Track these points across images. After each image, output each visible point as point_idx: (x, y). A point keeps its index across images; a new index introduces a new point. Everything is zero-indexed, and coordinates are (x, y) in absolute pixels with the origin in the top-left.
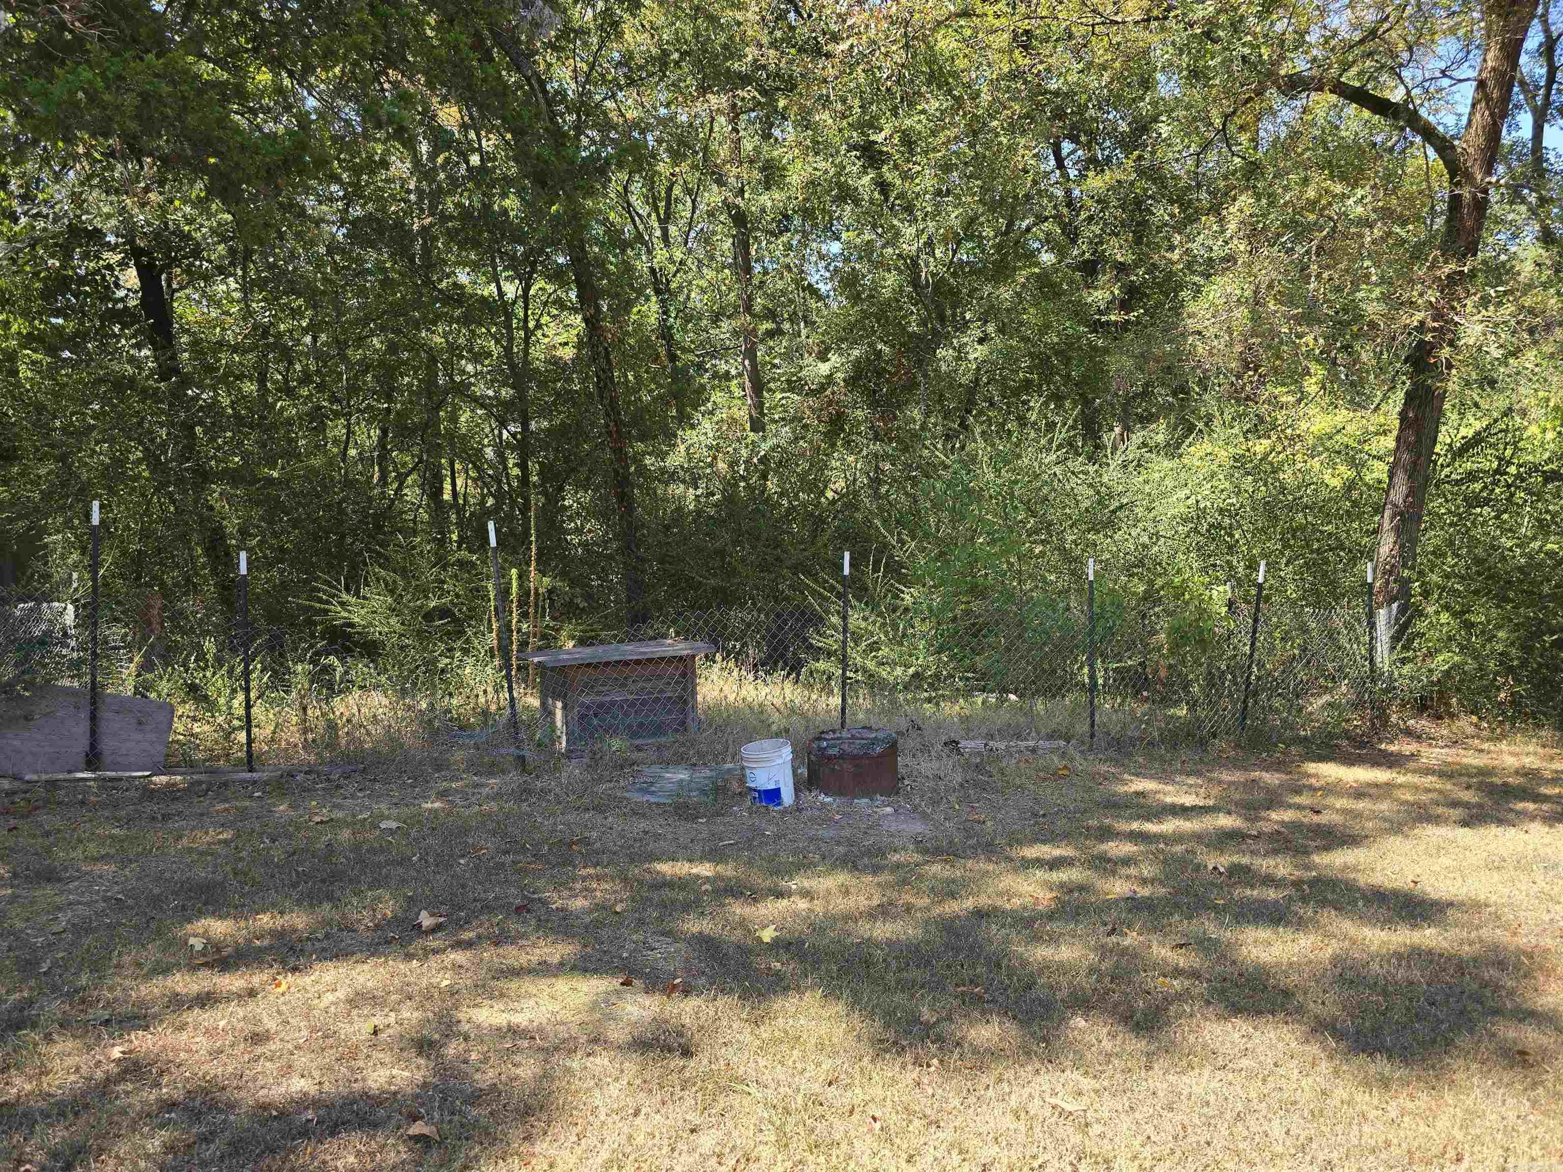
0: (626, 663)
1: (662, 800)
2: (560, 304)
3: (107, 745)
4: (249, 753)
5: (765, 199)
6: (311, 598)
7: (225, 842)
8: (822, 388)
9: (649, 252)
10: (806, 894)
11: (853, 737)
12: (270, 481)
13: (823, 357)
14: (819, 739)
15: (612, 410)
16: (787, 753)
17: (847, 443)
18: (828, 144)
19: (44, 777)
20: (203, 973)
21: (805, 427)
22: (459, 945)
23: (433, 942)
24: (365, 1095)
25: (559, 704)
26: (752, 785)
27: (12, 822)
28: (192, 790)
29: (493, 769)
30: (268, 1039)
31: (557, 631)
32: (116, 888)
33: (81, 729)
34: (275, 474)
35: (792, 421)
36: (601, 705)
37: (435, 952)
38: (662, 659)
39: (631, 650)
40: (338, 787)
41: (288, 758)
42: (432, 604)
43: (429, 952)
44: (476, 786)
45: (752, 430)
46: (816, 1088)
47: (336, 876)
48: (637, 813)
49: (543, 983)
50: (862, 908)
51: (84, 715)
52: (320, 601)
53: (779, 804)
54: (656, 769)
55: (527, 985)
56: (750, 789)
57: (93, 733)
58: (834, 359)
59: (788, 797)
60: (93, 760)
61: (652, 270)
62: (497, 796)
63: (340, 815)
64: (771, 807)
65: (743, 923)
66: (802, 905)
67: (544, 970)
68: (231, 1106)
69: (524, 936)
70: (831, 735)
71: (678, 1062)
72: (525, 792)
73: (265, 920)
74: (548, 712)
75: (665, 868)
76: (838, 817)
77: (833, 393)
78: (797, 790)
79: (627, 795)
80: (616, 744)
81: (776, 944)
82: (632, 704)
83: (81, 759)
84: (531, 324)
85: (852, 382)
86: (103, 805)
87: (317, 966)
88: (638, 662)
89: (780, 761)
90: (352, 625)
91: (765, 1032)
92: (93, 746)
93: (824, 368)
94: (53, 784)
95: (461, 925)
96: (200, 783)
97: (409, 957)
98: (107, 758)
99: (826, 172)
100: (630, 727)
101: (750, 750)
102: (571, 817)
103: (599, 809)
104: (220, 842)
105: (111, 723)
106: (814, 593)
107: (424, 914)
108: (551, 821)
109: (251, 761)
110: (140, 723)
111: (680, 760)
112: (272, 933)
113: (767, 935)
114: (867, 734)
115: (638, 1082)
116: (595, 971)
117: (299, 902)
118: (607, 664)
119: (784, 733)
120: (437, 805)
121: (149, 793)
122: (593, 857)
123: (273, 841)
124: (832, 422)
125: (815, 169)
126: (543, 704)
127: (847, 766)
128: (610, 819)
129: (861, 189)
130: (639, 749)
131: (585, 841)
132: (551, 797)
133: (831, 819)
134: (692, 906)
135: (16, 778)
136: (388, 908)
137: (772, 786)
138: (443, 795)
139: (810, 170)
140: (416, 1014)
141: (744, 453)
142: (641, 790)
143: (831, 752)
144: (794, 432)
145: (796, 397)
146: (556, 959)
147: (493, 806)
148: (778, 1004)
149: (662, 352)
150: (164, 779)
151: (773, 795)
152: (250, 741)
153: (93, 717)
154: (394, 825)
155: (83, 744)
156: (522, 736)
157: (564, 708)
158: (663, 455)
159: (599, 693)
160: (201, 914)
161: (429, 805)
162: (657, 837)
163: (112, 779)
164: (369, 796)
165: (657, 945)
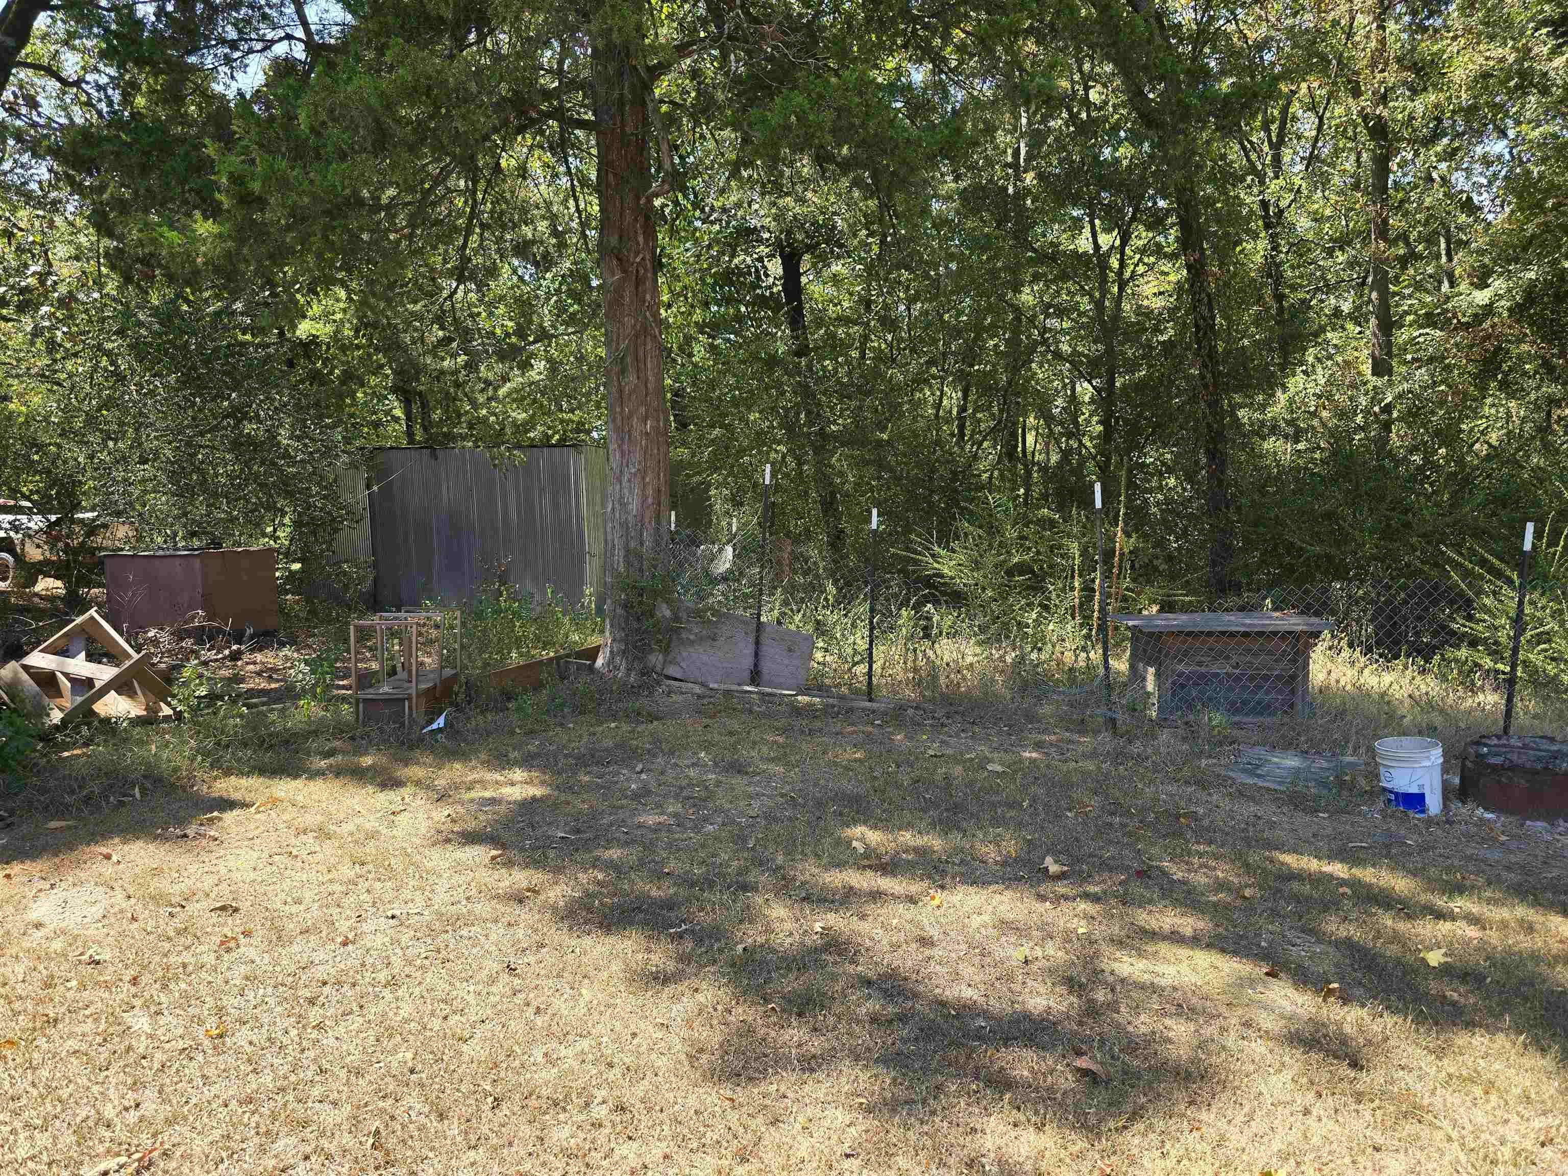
0: (1232, 635)
1: (1272, 786)
2: (1158, 250)
3: (767, 667)
4: (870, 683)
5: (1419, 106)
6: (907, 549)
7: (860, 760)
8: (1478, 319)
9: (1262, 183)
10: (1473, 920)
11: (1525, 746)
12: (880, 443)
13: (1482, 285)
14: (1478, 743)
15: (1210, 359)
16: (1436, 755)
17: (1504, 385)
18: (1509, 23)
19: (723, 687)
20: (869, 874)
21: (1448, 368)
22: (1086, 896)
23: (1062, 888)
24: (1026, 1016)
25: (1151, 670)
26: (1384, 784)
27: (706, 721)
28: (827, 710)
29: (1082, 727)
30: (933, 944)
31: (1139, 594)
32: (788, 788)
33: (749, 650)
34: (885, 437)
35: (1431, 360)
36: (1202, 676)
37: (1066, 898)
38: (1275, 633)
39: (1234, 621)
40: (942, 725)
41: (896, 693)
42: (1016, 560)
43: (1059, 899)
44: (1070, 742)
45: (1373, 375)
46: (1528, 1144)
47: (956, 808)
48: (1242, 793)
49: (1183, 952)
50: (1555, 951)
51: (751, 639)
52: (915, 552)
53: (1423, 812)
54: (1260, 751)
55: (1164, 948)
56: (1384, 789)
57: (757, 655)
58: (1498, 284)
59: (1434, 804)
60: (755, 677)
61: (1264, 204)
62: (1093, 755)
63: (949, 751)
64: (1411, 813)
65: (1396, 938)
66: (1472, 932)
67: (1175, 938)
68: (916, 995)
69: (1151, 901)
70: (1495, 741)
71: (1345, 1070)
72: (1118, 757)
73: (907, 837)
74: (1136, 675)
75: (1290, 859)
76: (1504, 838)
77: (1493, 326)
78: (1446, 798)
79: (1231, 774)
80: (1218, 718)
81: (1445, 971)
82: (1238, 679)
83: (746, 675)
84: (1127, 275)
85: (1517, 311)
86: (764, 715)
87: (961, 888)
88: (1246, 635)
89: (1428, 764)
90: (942, 576)
91: (1449, 1065)
92: (756, 665)
93: (1482, 297)
94: (728, 693)
95: (1086, 878)
96: (833, 706)
97: (1042, 898)
98: (766, 677)
99: (1502, 60)
100: (1233, 703)
101: (1387, 745)
102: (1172, 788)
103: (1202, 784)
104: (856, 760)
105: (770, 650)
106: (1457, 566)
107: (1049, 860)
108: (1153, 789)
109: (870, 692)
110: (790, 650)
111: (1288, 745)
112: (916, 850)
113: (1435, 958)
114: (1545, 745)
115: (1304, 1080)
116: (1235, 953)
117: (933, 825)
118: (1210, 634)
119: (1430, 731)
120: (1034, 755)
121: (797, 711)
122: (1206, 834)
123: (898, 766)
124: (1486, 362)
125: (1487, 59)
126: (1132, 667)
127: (1522, 782)
128: (1215, 797)
129: (1552, 74)
130: (1238, 725)
131: (1194, 816)
132: (1149, 763)
133: (1495, 840)
134: (1330, 905)
135: (703, 684)
136: (1011, 847)
137: (1414, 790)
138: (1038, 746)
139: (1481, 60)
140: (1060, 954)
141: (1363, 401)
142: (1244, 771)
143: (1493, 760)
144: (1432, 376)
145: (1438, 333)
146: (1188, 932)
147: (1090, 766)
148: (1461, 1039)
149: (1268, 292)
150: (807, 699)
151: (1416, 801)
152: (870, 674)
153: (757, 643)
154: (999, 769)
155: (747, 662)
156: (1115, 698)
157: (1158, 675)
158: (1263, 407)
159: (1200, 664)
160: (855, 822)
161: (1027, 754)
162: (1272, 825)
163: (770, 695)
164: (972, 738)
165: (1298, 941)
